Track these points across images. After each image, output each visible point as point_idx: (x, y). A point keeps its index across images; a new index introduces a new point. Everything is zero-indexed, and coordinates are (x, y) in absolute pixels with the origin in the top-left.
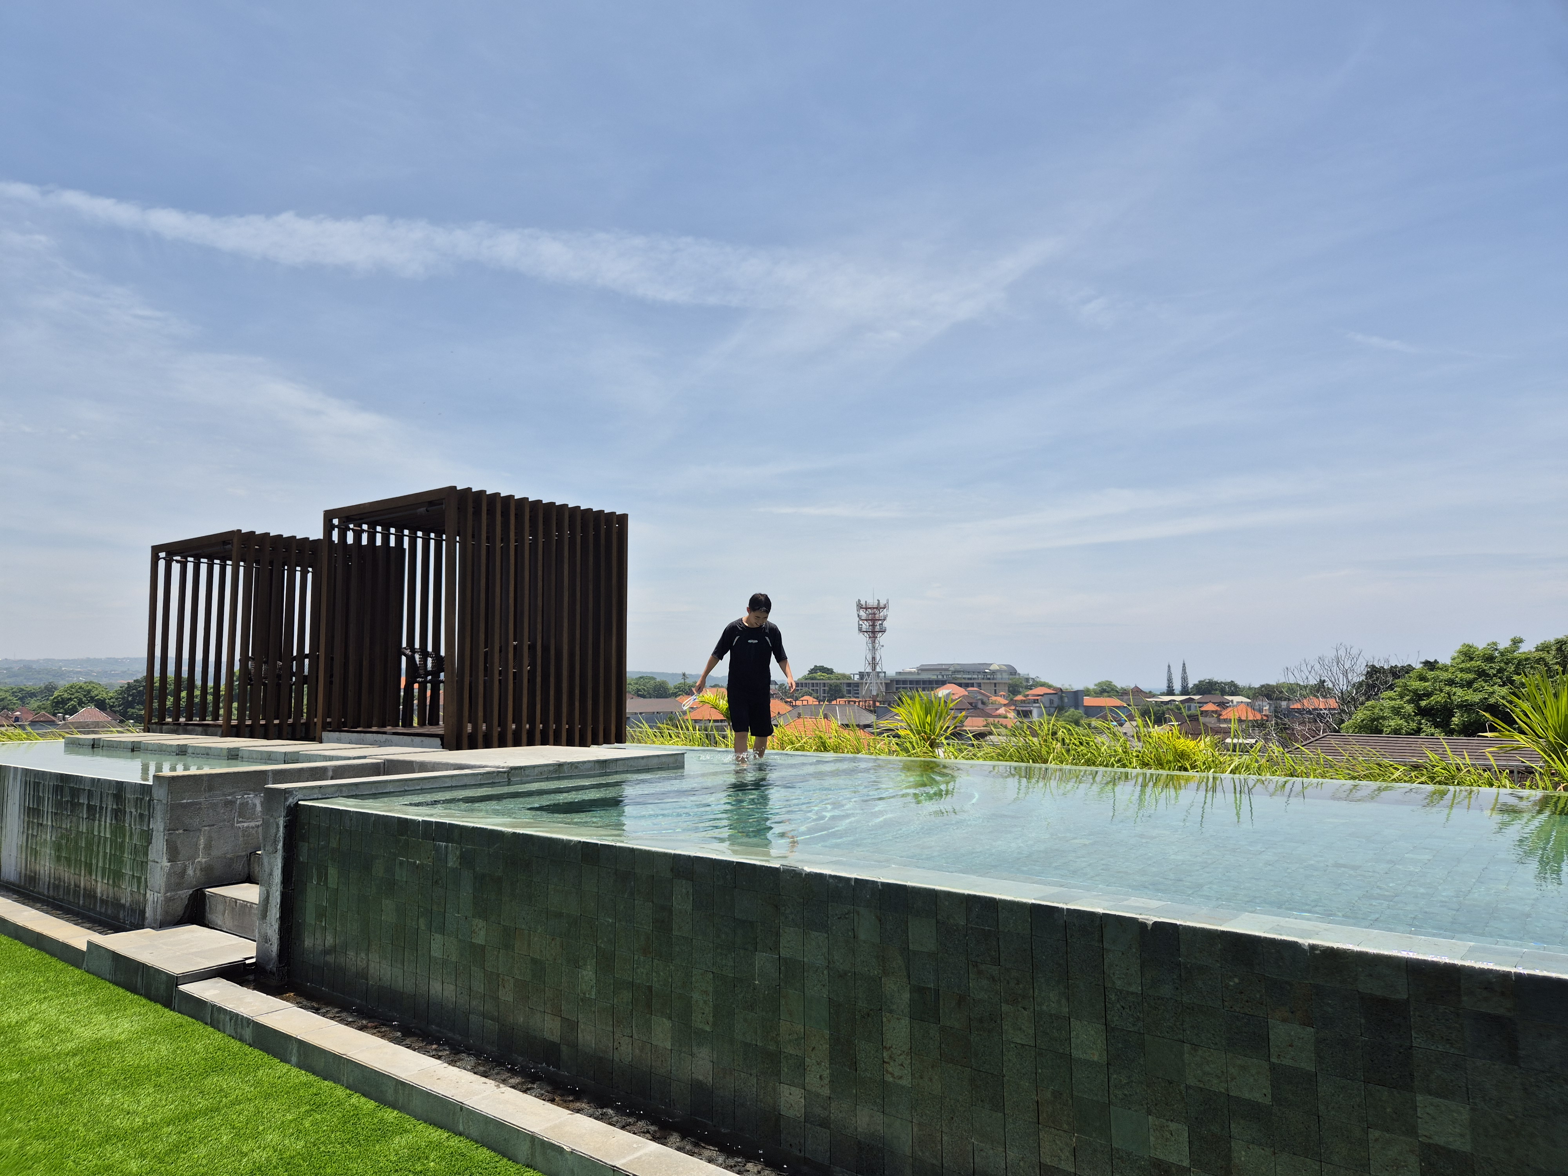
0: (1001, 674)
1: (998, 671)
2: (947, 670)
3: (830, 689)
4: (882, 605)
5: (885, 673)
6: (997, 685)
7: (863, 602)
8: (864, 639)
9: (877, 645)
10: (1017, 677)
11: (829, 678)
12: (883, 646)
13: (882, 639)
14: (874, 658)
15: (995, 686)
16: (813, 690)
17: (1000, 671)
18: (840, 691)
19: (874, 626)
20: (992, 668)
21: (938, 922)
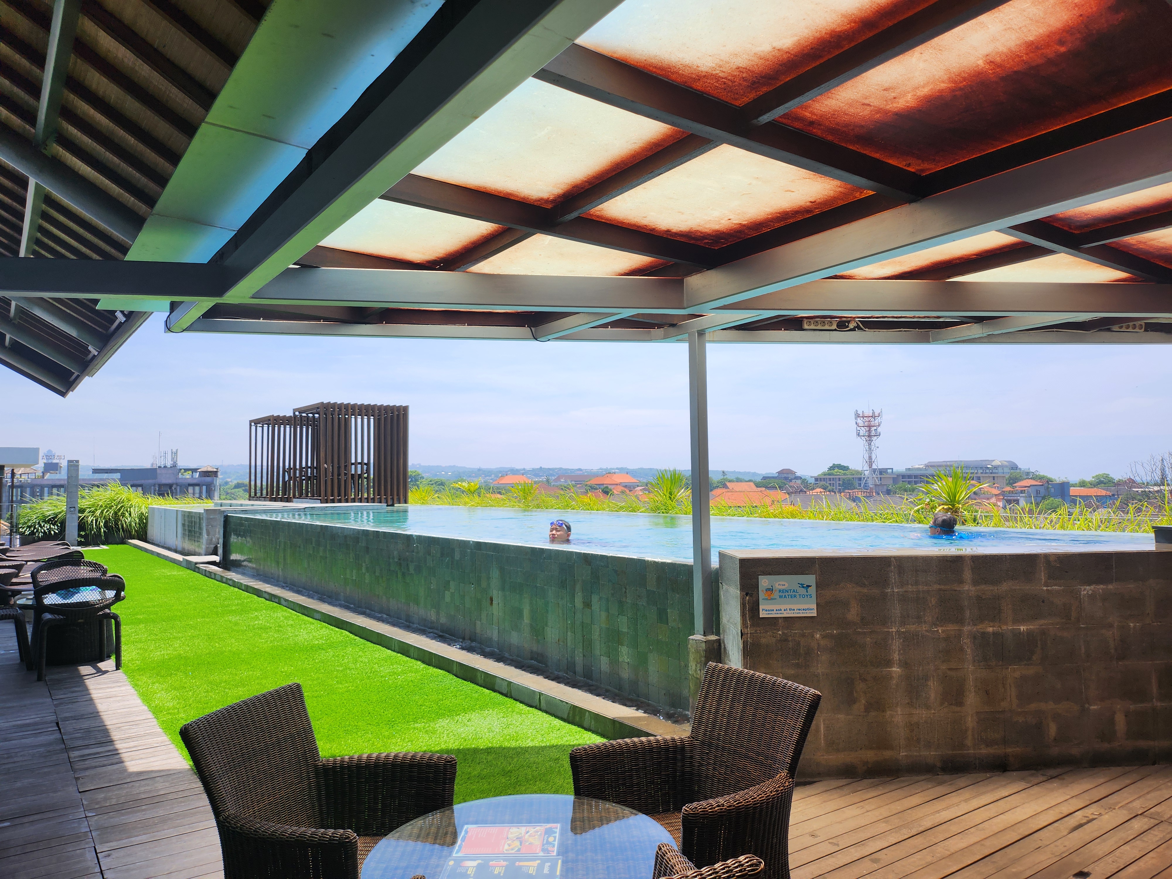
7: (860, 412)
8: (862, 443)
9: (873, 446)
10: (1018, 471)
11: (844, 474)
12: (878, 447)
13: (876, 441)
14: (870, 458)
15: (994, 480)
16: (830, 484)
17: (1002, 466)
18: (852, 484)
19: (869, 431)
20: (994, 464)
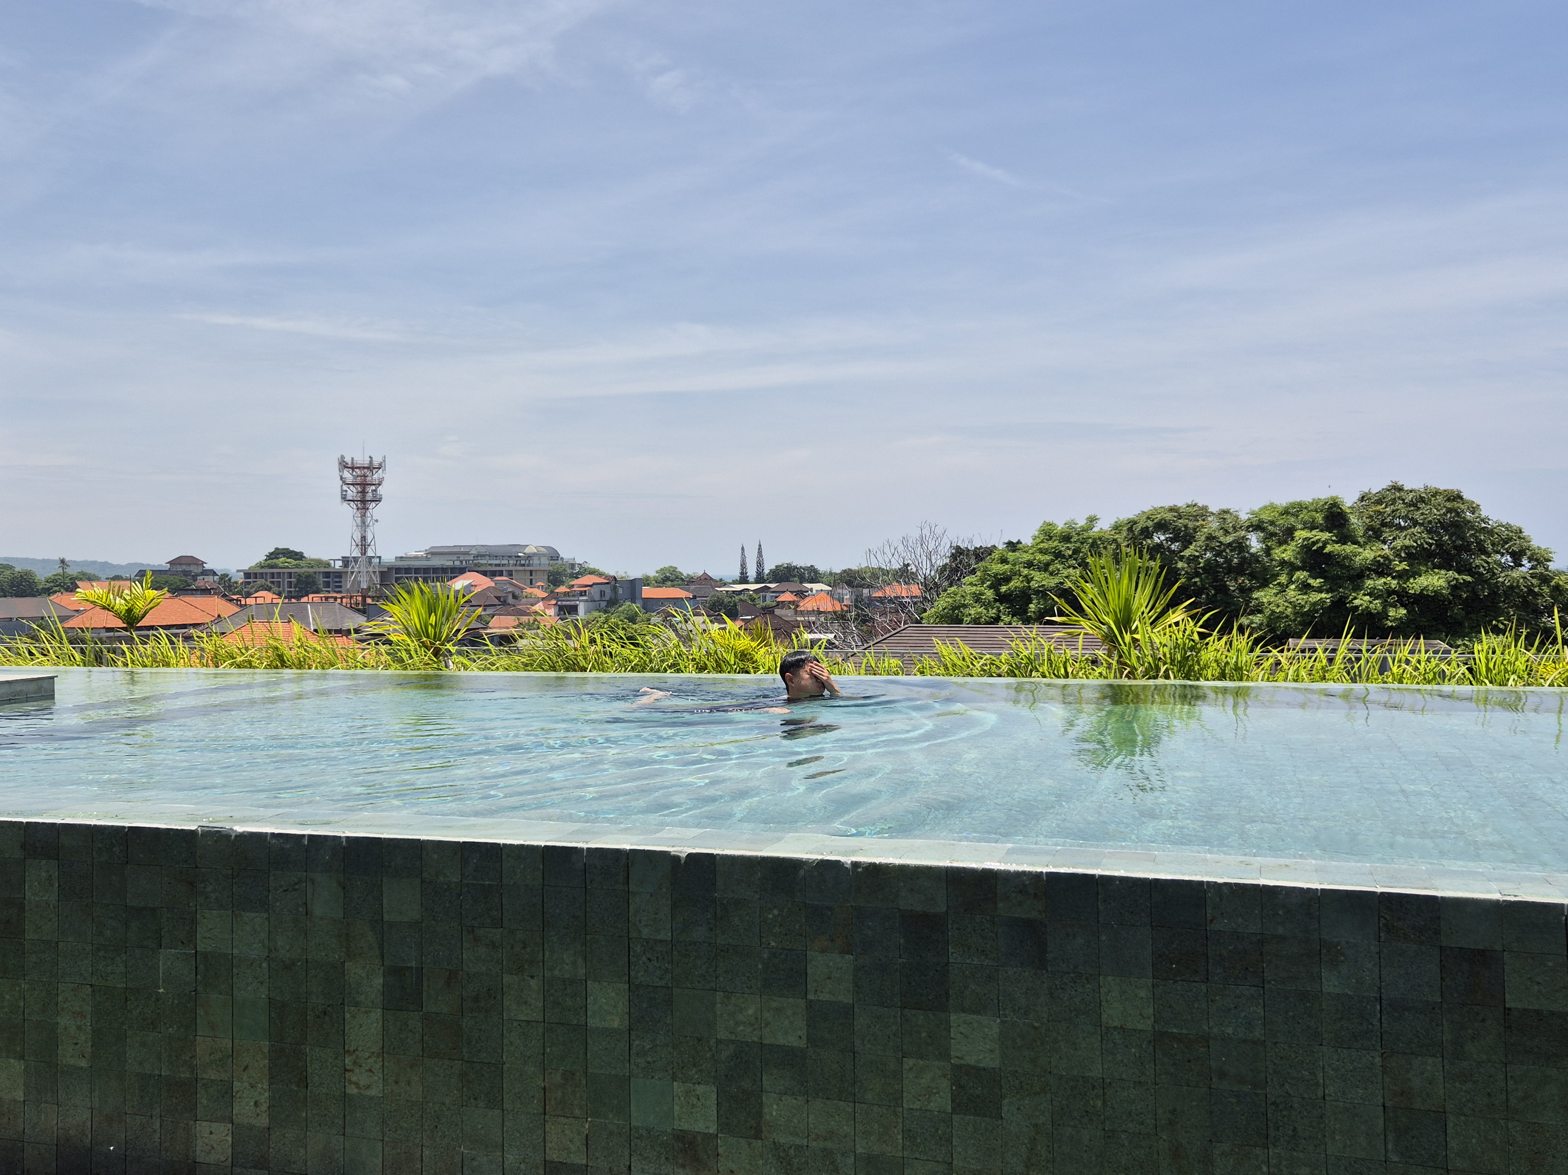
0: (539, 559)
1: (534, 554)
2: (467, 553)
3: (298, 580)
4: (376, 463)
5: (380, 557)
6: (534, 573)
7: (348, 460)
8: (349, 511)
9: (369, 519)
10: (560, 562)
11: (297, 566)
12: (377, 521)
13: (375, 510)
14: (364, 538)
15: (531, 575)
16: (273, 582)
17: (538, 555)
18: (314, 583)
19: (363, 492)
20: (527, 551)
21: (422, 882)
